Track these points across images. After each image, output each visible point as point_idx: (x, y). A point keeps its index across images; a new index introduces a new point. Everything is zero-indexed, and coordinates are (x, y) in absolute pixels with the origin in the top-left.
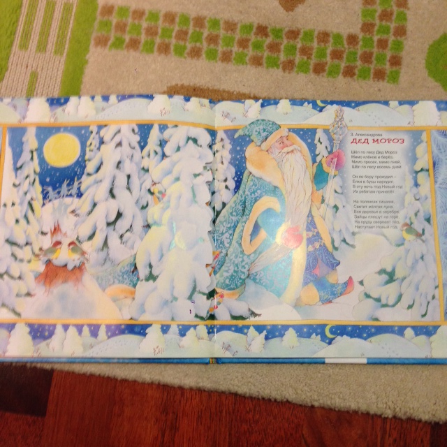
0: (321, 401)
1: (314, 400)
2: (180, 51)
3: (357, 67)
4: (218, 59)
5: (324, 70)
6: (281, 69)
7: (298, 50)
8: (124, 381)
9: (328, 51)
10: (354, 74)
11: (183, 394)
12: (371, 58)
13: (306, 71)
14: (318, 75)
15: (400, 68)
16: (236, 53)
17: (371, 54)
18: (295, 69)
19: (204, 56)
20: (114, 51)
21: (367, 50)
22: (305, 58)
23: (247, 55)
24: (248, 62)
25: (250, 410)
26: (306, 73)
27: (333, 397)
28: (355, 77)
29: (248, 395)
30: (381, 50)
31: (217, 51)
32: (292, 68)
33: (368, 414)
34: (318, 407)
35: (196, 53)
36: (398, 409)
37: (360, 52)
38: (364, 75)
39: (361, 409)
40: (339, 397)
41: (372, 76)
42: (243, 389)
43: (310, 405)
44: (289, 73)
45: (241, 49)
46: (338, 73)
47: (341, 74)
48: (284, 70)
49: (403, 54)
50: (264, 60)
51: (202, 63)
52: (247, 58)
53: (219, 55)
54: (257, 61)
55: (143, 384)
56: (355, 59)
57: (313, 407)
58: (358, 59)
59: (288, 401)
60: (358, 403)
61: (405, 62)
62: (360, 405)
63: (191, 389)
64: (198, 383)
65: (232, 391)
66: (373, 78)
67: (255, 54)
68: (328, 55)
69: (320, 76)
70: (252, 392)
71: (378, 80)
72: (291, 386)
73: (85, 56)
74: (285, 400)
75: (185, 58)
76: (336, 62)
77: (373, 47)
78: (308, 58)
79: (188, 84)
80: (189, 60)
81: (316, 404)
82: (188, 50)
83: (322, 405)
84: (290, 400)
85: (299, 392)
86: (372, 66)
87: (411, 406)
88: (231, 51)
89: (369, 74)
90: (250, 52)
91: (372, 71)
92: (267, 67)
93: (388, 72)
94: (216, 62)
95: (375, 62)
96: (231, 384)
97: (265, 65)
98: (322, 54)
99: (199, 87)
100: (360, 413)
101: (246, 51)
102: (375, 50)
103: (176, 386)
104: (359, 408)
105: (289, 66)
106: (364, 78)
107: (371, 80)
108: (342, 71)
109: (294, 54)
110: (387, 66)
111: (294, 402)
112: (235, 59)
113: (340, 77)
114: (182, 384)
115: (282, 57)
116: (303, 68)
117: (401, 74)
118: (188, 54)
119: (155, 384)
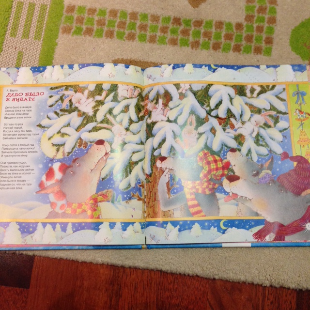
0: (220, 275)
1: (215, 275)
2: (120, 36)
3: (242, 45)
4: (146, 41)
5: (219, 48)
6: (190, 48)
7: (202, 34)
8: (84, 263)
9: (223, 35)
10: (240, 50)
11: (124, 272)
12: (252, 39)
13: (208, 48)
14: (216, 51)
15: (272, 46)
16: (159, 37)
17: (252, 36)
18: (200, 47)
19: (137, 39)
20: (75, 37)
21: (249, 33)
22: (207, 39)
23: (167, 38)
24: (167, 42)
25: (171, 282)
26: (207, 49)
27: (228, 272)
28: (241, 52)
29: (169, 271)
30: (259, 33)
31: (146, 35)
32: (198, 47)
33: (253, 284)
34: (218, 280)
35: (131, 37)
36: (273, 280)
37: (244, 35)
38: (247, 50)
39: (248, 280)
40: (232, 272)
41: (253, 51)
42: (166, 268)
43: (212, 278)
44: (196, 50)
45: (163, 34)
46: (229, 49)
47: (231, 50)
48: (192, 48)
49: (274, 36)
50: (179, 41)
51: (136, 44)
52: (167, 40)
53: (148, 38)
54: (174, 42)
55: (97, 264)
56: (241, 40)
57: (214, 279)
58: (243, 39)
59: (197, 276)
60: (246, 276)
61: (275, 41)
62: (247, 278)
63: (130, 268)
64: (134, 264)
65: (159, 269)
66: (254, 52)
67: (172, 37)
68: (222, 37)
69: (217, 52)
70: (172, 269)
71: (257, 54)
72: (199, 265)
73: (56, 40)
74: (195, 275)
75: (124, 40)
76: (228, 41)
77: (253, 32)
78: (209, 39)
79: (126, 58)
80: (127, 42)
81: (217, 277)
82: (126, 35)
83: (221, 278)
84: (198, 274)
85: (205, 269)
86: (253, 45)
87: (283, 278)
88: (156, 35)
89: (251, 50)
90: (169, 36)
91: (253, 48)
92: (181, 46)
93: (264, 48)
94: (146, 43)
95: (255, 41)
96: (157, 264)
97: (179, 44)
98: (218, 36)
99: (134, 60)
100: (247, 283)
101: (166, 35)
102: (255, 33)
103: (120, 266)
104: (246, 280)
105: (195, 45)
106: (248, 53)
107: (252, 54)
108: (232, 48)
109: (199, 37)
110: (263, 45)
111: (201, 276)
112: (158, 41)
113: (231, 52)
114: (124, 265)
115: (191, 39)
116: (206, 46)
117: (273, 50)
118: (126, 37)
119: (105, 265)
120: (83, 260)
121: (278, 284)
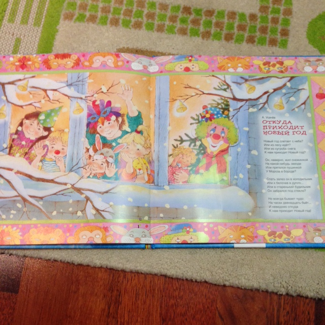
0: (231, 281)
1: (226, 280)
2: (126, 24)
3: (256, 36)
4: (154, 30)
5: (232, 39)
6: (200, 38)
7: (213, 24)
9: (236, 25)
10: (254, 41)
12: (266, 30)
13: (219, 39)
14: (228, 42)
15: (288, 38)
16: (168, 26)
17: (267, 27)
19: (144, 27)
20: (78, 23)
21: (264, 24)
22: (219, 30)
23: (176, 27)
24: (176, 32)
28: (255, 44)
30: (274, 25)
31: (153, 24)
32: (209, 37)
33: (267, 291)
34: (229, 286)
35: (138, 25)
36: (290, 288)
37: (258, 26)
38: (262, 42)
43: (222, 284)
44: (207, 40)
45: (171, 23)
46: (242, 41)
48: (203, 38)
49: (290, 28)
50: (189, 31)
51: (143, 32)
53: (156, 27)
54: (183, 32)
57: (224, 286)
58: (257, 30)
59: (206, 282)
60: (259, 282)
65: (163, 274)
66: (269, 44)
67: (181, 26)
68: (235, 28)
71: (272, 46)
72: (208, 270)
73: (56, 26)
74: (203, 280)
76: (241, 32)
77: (268, 23)
79: (132, 47)
80: (133, 30)
83: (232, 285)
85: (214, 273)
86: (268, 36)
87: (300, 285)
88: (164, 24)
89: (265, 41)
90: (178, 25)
91: (268, 39)
92: (191, 36)
93: (279, 40)
95: (270, 33)
97: (189, 34)
98: (231, 27)
99: (140, 49)
101: (175, 24)
102: (270, 25)
104: (260, 287)
105: (206, 35)
108: (245, 39)
109: (210, 27)
110: (279, 36)
111: (210, 282)
112: (167, 30)
113: (244, 43)
114: (124, 268)
116: (217, 37)
117: (289, 42)
118: (132, 26)
119: (104, 268)
120: (80, 262)
121: (295, 292)
